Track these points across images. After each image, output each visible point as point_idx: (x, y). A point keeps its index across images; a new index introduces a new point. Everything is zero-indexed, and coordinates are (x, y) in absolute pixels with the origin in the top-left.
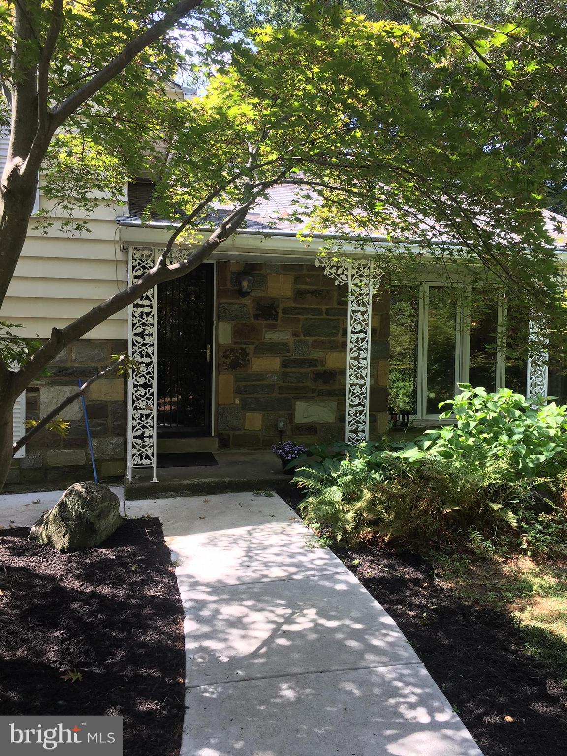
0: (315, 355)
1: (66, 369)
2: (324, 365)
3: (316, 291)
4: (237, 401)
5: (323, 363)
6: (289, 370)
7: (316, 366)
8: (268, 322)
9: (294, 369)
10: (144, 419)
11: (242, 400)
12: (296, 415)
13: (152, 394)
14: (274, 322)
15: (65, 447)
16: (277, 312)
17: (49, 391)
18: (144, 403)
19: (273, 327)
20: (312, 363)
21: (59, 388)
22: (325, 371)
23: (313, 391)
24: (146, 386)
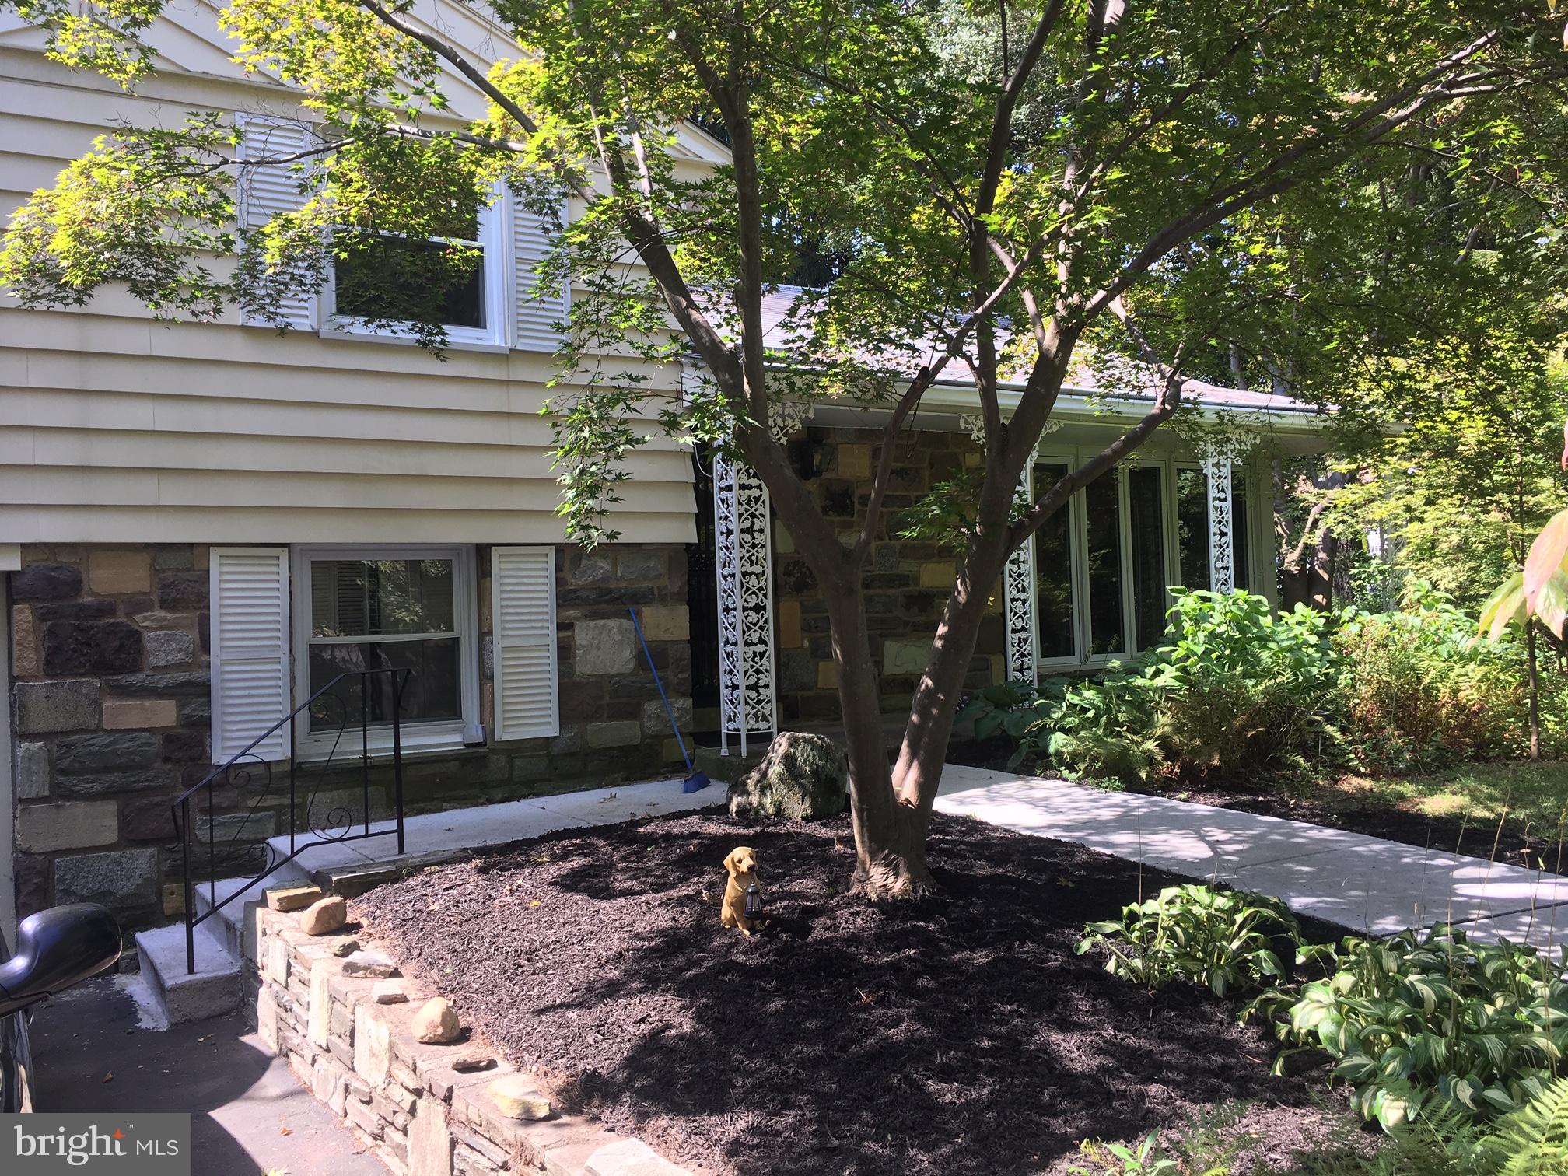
0: (906, 568)
1: (610, 592)
2: (918, 584)
3: (902, 469)
4: (806, 644)
5: (917, 580)
6: (871, 592)
7: (907, 585)
8: (842, 518)
9: (879, 591)
10: (757, 659)
11: (812, 641)
12: (885, 661)
13: (766, 622)
14: (849, 518)
15: (611, 718)
16: (853, 503)
17: (588, 628)
18: (757, 635)
19: (848, 526)
20: (902, 580)
21: (602, 622)
22: (920, 593)
23: (906, 624)
24: (759, 609)
